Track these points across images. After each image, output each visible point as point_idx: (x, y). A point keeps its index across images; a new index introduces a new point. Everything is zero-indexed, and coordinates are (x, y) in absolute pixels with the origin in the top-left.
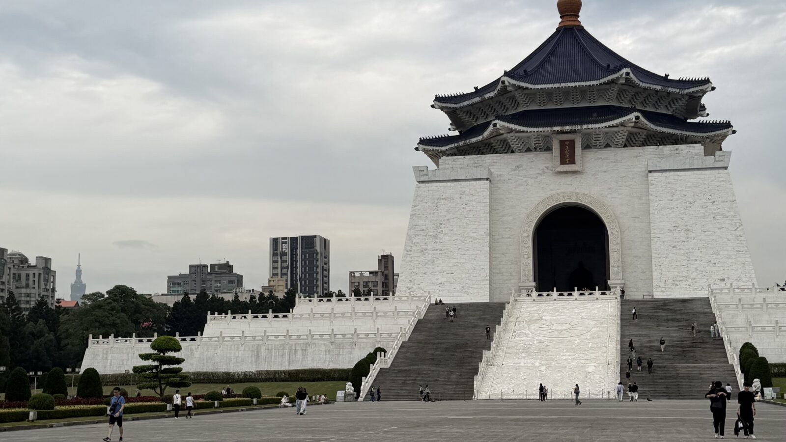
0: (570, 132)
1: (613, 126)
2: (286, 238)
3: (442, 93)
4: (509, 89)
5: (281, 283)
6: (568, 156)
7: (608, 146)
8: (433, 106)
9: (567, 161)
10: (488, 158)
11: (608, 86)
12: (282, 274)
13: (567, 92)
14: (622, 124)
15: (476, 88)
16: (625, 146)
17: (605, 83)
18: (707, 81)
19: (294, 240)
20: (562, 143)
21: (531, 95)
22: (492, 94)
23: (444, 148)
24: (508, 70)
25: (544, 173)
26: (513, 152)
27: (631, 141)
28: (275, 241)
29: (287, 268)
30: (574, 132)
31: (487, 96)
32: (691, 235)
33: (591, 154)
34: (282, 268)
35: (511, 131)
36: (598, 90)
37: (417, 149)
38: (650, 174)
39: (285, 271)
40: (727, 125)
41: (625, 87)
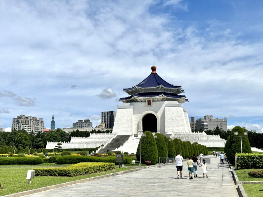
0: (149, 98)
1: (159, 97)
2: (105, 112)
3: (125, 88)
4: (137, 88)
5: (104, 124)
6: (149, 103)
7: (158, 101)
8: (123, 91)
9: (149, 104)
10: (133, 103)
11: (158, 88)
12: (105, 122)
13: (150, 89)
14: (160, 97)
15: (133, 87)
16: (162, 101)
17: (158, 87)
18: (181, 86)
19: (108, 112)
20: (148, 100)
21: (142, 90)
22: (134, 89)
23: (124, 100)
24: (137, 84)
25: (144, 107)
26: (138, 102)
27: (163, 100)
28: (103, 112)
29: (106, 120)
30: (150, 98)
31: (133, 90)
32: (173, 120)
33: (154, 103)
34: (104, 120)
35: (137, 98)
36: (156, 89)
37: (119, 100)
38: (165, 108)
39: (105, 121)
40: (184, 96)
41: (162, 88)
